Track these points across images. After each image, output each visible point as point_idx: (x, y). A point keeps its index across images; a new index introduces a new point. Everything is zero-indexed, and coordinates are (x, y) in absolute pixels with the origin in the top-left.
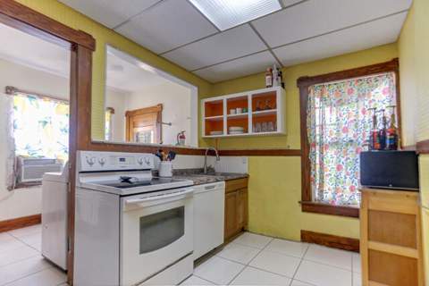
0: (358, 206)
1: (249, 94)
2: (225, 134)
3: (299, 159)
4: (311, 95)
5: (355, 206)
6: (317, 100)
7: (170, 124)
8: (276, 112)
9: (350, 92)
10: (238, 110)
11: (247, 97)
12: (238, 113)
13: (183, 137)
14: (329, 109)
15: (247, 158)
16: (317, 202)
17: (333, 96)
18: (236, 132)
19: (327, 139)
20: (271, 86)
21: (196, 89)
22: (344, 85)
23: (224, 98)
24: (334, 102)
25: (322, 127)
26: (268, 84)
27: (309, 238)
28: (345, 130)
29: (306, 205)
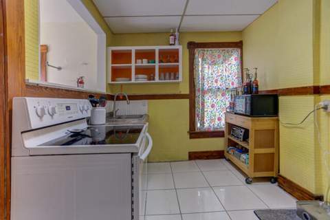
0: (224, 129)
1: (157, 48)
2: (133, 81)
3: (187, 101)
4: (197, 55)
5: (221, 130)
6: (200, 60)
7: (59, 69)
8: (178, 65)
9: (219, 56)
10: (145, 61)
11: (154, 50)
12: (145, 63)
13: (81, 82)
14: (207, 66)
15: (146, 101)
16: (198, 131)
17: (209, 58)
18: (142, 79)
19: (206, 87)
20: (174, 44)
21: (104, 35)
22: (216, 51)
23: (133, 49)
24: (210, 62)
25: (203, 78)
26: (171, 43)
27: (194, 156)
28: (216, 81)
29: (192, 133)
